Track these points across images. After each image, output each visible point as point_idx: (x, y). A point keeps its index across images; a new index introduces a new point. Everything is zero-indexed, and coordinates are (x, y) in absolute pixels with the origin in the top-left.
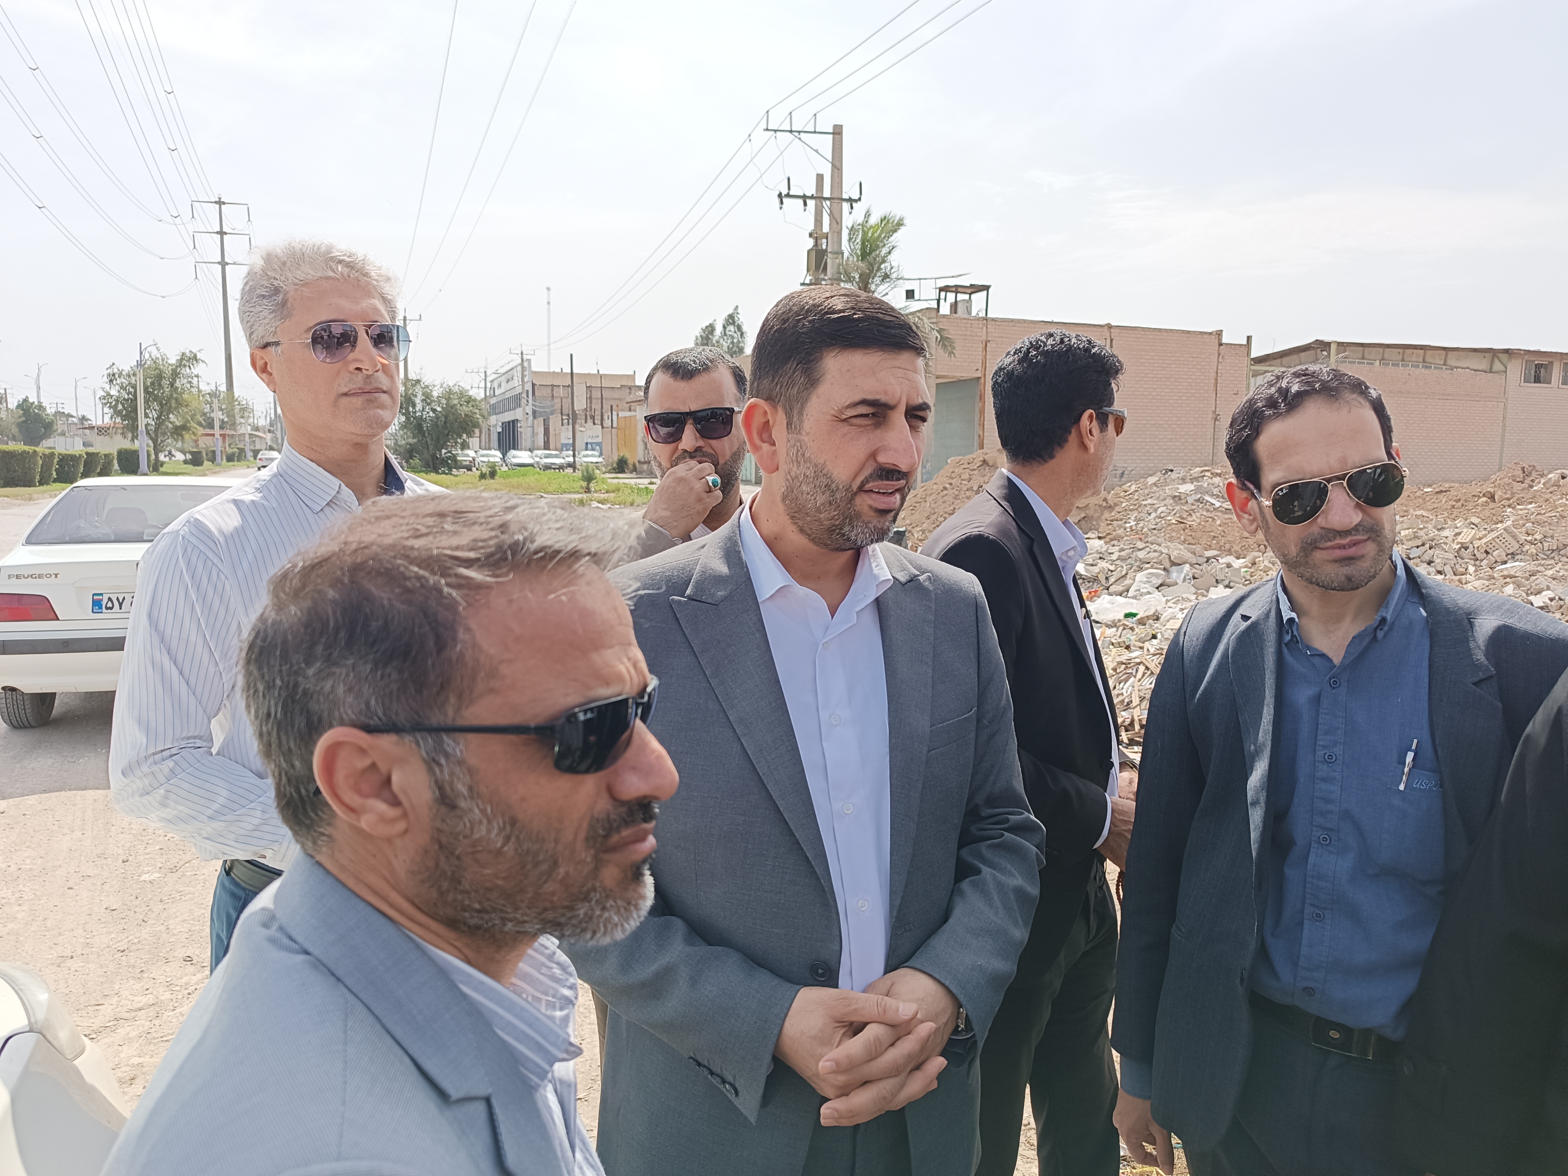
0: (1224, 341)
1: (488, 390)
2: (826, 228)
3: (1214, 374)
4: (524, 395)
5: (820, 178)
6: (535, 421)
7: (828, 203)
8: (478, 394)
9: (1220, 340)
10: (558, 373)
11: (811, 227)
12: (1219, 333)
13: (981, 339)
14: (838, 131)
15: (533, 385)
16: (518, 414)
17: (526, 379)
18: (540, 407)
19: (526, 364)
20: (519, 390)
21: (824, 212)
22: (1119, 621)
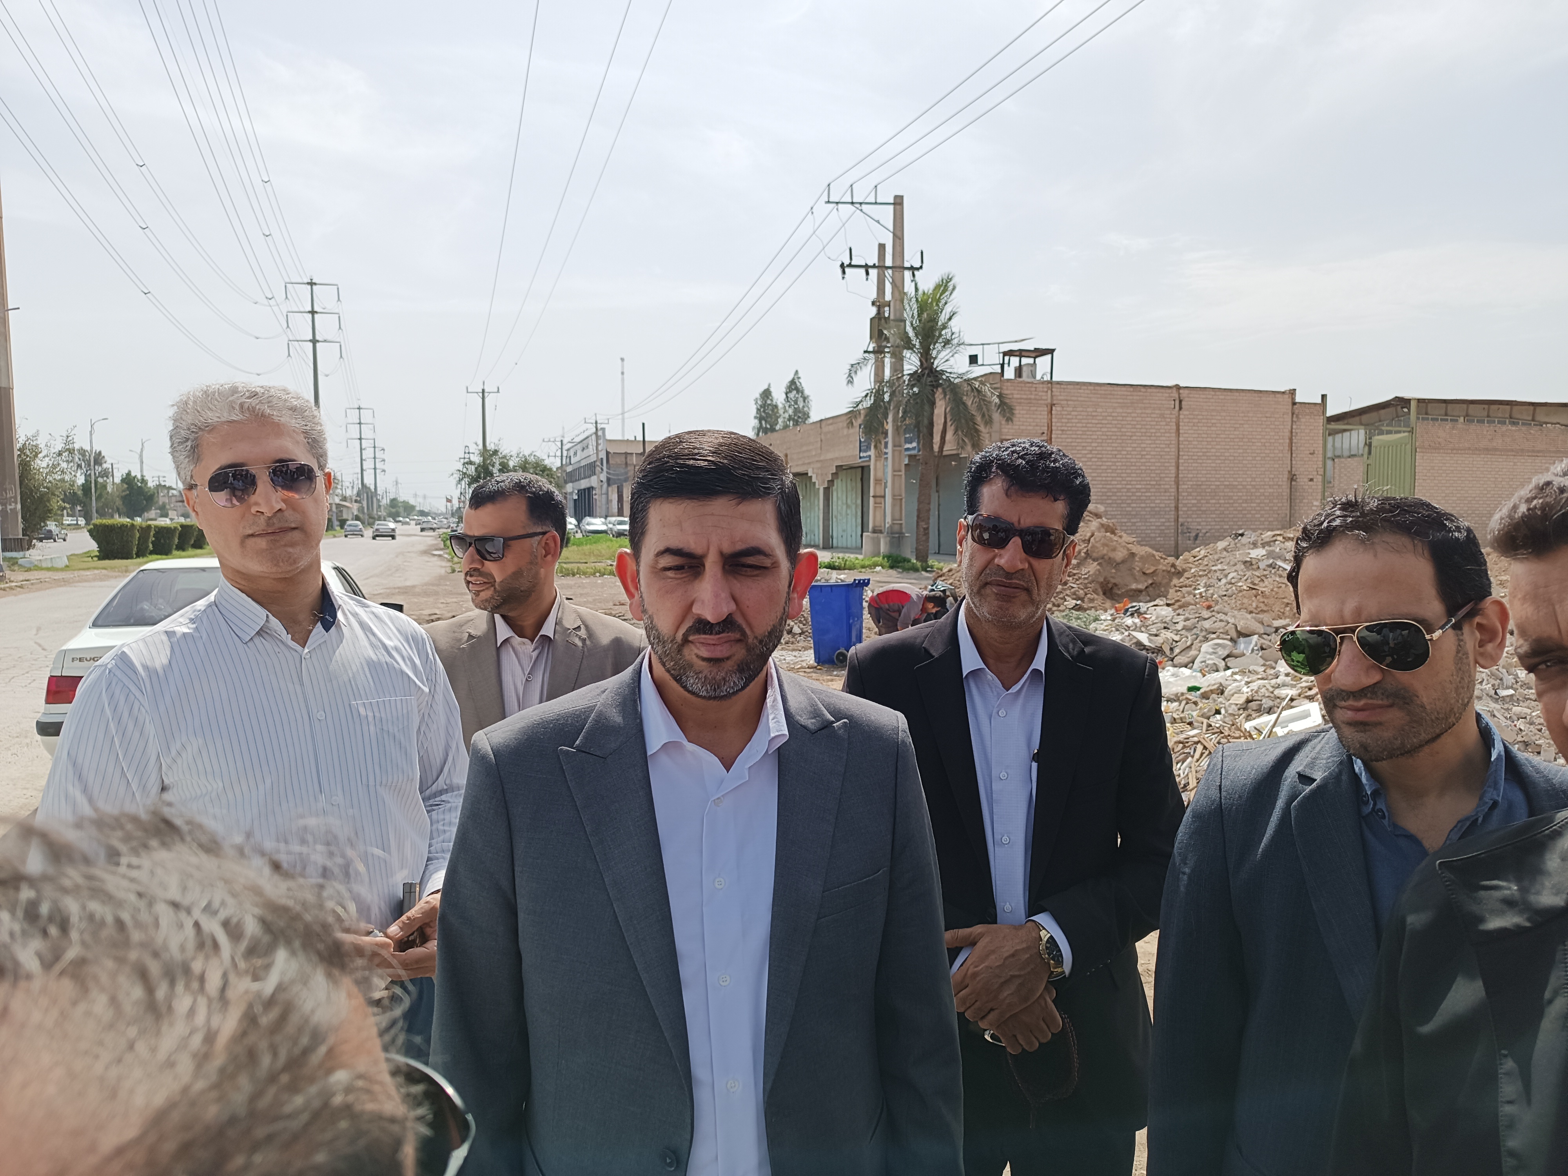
0: (1298, 399)
1: (564, 459)
2: (888, 297)
3: (1288, 434)
4: (598, 463)
5: (882, 247)
6: (610, 489)
7: (890, 271)
8: (554, 463)
9: (1293, 399)
10: (632, 441)
11: (874, 295)
12: (1293, 392)
13: (1046, 402)
14: (898, 201)
15: (608, 453)
16: (593, 481)
17: (600, 448)
18: (614, 475)
19: (600, 433)
20: (593, 458)
21: (887, 282)
22: (1183, 694)
